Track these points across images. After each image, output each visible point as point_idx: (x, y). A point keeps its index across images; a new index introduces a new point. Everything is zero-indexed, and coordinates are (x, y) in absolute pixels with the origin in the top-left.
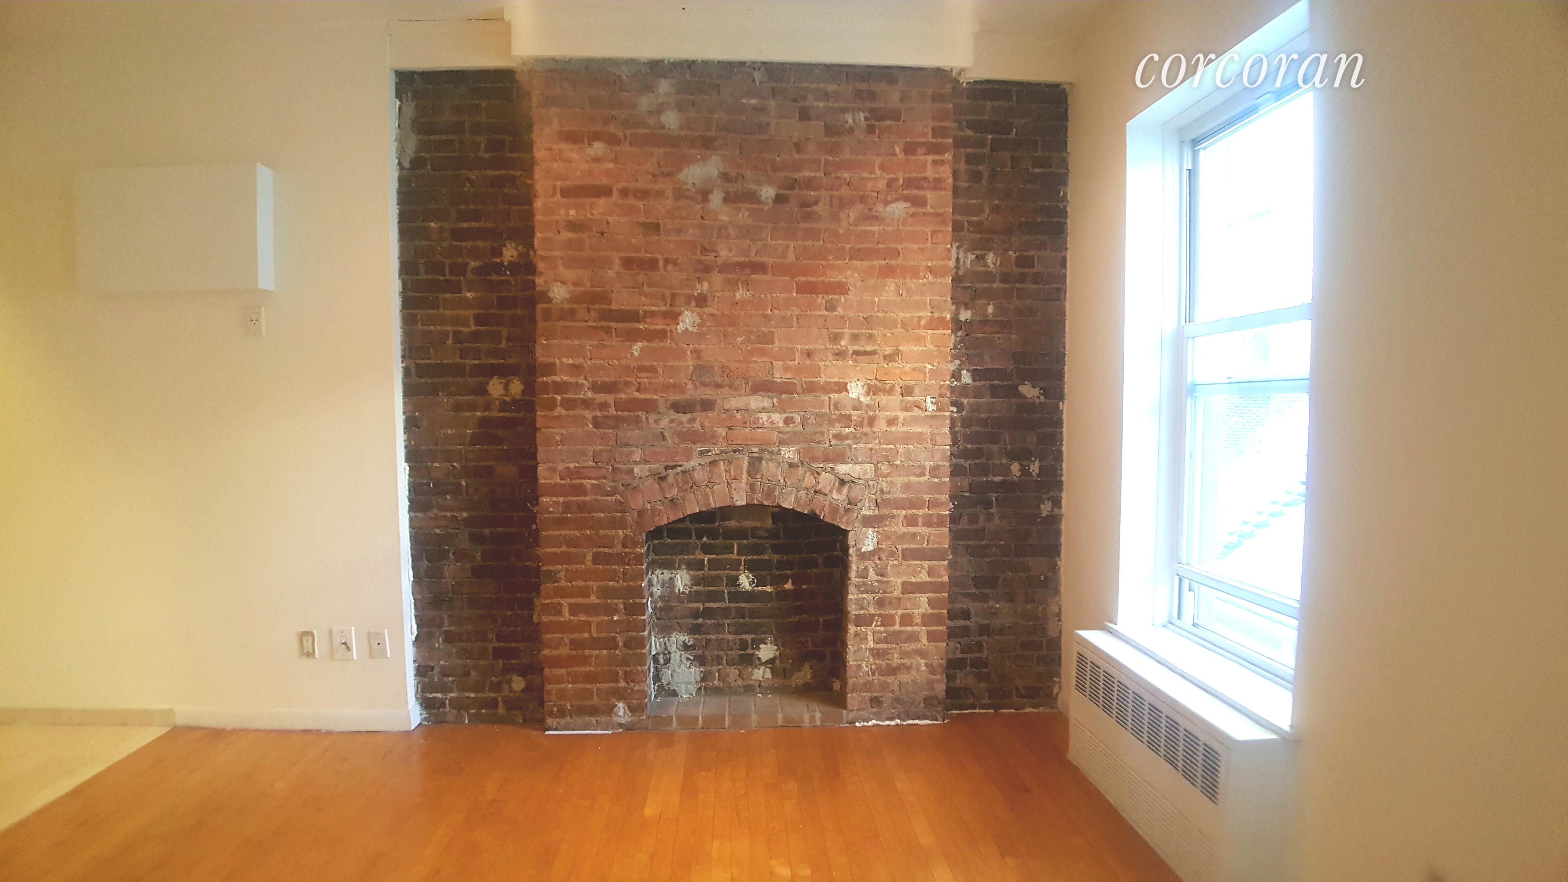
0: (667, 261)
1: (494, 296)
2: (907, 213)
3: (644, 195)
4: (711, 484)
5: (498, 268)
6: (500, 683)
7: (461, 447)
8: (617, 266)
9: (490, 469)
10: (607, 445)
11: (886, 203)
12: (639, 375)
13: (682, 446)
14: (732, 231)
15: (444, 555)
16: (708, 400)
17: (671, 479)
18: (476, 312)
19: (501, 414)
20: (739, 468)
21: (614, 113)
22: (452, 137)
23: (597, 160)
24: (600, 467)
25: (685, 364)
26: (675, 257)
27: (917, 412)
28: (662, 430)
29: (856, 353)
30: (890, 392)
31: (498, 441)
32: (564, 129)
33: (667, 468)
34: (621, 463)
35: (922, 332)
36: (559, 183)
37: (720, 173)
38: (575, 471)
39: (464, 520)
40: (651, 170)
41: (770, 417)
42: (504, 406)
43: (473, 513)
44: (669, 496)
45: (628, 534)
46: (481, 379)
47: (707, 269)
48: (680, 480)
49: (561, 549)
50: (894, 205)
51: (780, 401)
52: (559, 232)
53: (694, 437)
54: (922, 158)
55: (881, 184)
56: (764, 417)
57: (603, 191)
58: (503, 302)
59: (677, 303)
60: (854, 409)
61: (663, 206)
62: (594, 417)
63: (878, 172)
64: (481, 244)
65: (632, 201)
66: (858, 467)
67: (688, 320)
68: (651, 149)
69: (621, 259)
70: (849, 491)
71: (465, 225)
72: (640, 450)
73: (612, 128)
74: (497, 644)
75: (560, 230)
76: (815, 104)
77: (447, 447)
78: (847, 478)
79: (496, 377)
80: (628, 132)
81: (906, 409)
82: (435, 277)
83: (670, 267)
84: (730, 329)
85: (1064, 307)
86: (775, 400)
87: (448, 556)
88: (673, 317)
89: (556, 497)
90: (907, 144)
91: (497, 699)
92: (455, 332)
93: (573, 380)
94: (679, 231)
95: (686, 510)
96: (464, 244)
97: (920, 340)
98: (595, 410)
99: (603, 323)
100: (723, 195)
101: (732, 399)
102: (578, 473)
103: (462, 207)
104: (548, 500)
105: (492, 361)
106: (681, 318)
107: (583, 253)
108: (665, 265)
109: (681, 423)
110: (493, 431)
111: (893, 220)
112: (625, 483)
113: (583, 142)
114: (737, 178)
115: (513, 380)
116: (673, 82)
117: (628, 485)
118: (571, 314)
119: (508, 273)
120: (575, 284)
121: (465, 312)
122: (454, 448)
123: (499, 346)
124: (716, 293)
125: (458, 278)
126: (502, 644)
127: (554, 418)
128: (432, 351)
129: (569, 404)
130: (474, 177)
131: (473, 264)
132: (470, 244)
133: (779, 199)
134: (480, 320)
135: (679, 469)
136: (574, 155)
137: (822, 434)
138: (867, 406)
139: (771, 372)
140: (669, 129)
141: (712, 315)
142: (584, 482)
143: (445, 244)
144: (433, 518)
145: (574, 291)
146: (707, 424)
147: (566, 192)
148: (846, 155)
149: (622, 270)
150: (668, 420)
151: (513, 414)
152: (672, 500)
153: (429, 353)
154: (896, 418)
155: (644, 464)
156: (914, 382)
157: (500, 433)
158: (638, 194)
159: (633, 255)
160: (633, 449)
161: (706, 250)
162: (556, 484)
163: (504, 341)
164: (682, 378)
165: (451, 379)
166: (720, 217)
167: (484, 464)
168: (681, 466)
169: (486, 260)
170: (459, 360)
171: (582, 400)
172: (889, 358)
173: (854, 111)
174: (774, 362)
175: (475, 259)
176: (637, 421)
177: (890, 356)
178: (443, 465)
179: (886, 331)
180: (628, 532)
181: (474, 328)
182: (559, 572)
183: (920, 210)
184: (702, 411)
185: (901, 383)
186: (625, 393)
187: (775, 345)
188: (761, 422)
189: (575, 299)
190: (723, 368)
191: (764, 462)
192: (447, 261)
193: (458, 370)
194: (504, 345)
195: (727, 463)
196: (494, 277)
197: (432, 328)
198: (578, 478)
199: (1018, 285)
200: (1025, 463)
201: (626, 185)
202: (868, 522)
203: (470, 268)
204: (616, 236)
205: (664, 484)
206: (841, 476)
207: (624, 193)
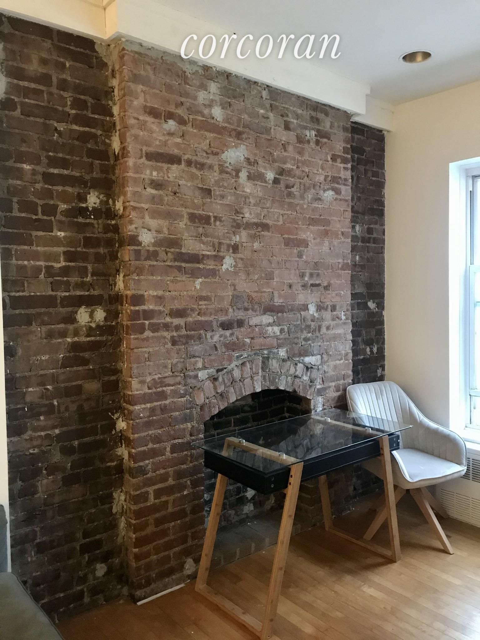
0: (215, 217)
1: (81, 236)
2: (333, 198)
3: (201, 166)
4: (242, 380)
5: (83, 212)
6: (86, 575)
7: (54, 370)
8: (186, 220)
9: (80, 387)
10: (181, 358)
11: (325, 191)
12: (201, 303)
13: (226, 353)
14: (252, 201)
15: (36, 473)
16: (241, 319)
17: (220, 379)
18: (65, 249)
19: (88, 339)
20: (257, 365)
21: (183, 99)
22: (41, 87)
23: (171, 134)
24: (177, 376)
25: (227, 294)
26: (221, 215)
27: (338, 321)
28: (215, 343)
29: (312, 285)
30: (326, 309)
31: (85, 362)
32: (148, 105)
33: (218, 371)
34: (190, 371)
35: (340, 272)
36: (144, 148)
37: (245, 158)
38: (159, 381)
39: (57, 436)
40: (205, 148)
41: (273, 329)
42: (90, 331)
43: (65, 429)
44: (219, 391)
45: (194, 425)
46: (70, 309)
47: (238, 226)
48: (225, 379)
49: (148, 447)
50: (327, 192)
51: (278, 317)
52: (145, 188)
53: (232, 346)
54: (339, 165)
55: (322, 178)
56: (270, 328)
57: (174, 160)
58: (88, 242)
59: (222, 250)
60: (313, 321)
61: (213, 176)
62: (172, 337)
63: (320, 170)
64: (69, 189)
65: (194, 170)
66: (314, 357)
67: (228, 263)
68: (206, 133)
69: (189, 214)
70: (310, 374)
71: (56, 171)
72: (202, 359)
73: (180, 111)
74: (83, 541)
75: (146, 187)
76: (292, 120)
77: (42, 372)
78: (309, 366)
79: (83, 307)
80: (191, 117)
81: (333, 320)
82: (29, 216)
83: (218, 223)
84: (251, 269)
85: (384, 257)
86: (275, 317)
87: (42, 472)
88: (219, 259)
89: (145, 404)
90: (333, 155)
91: (84, 590)
92: (47, 267)
93: (157, 308)
94: (222, 197)
95: (229, 400)
96: (55, 188)
97: (339, 276)
98: (172, 331)
99: (176, 264)
100: (247, 174)
101: (253, 318)
102: (161, 382)
103: (51, 154)
104: (139, 408)
105: (78, 293)
106: (224, 261)
107: (163, 207)
108: (215, 221)
109: (226, 337)
110: (81, 354)
111: (327, 202)
112: (193, 386)
113: (161, 118)
114: (254, 163)
115: (98, 310)
116: (219, 85)
117: (195, 387)
118: (153, 255)
119: (92, 217)
120: (158, 232)
121: (55, 249)
122: (48, 373)
123: (85, 279)
124: (243, 244)
125: (48, 218)
126: (87, 540)
127: (143, 340)
128: (26, 285)
129: (155, 328)
130: (62, 129)
131: (63, 207)
132: (60, 188)
133: (276, 181)
134: (70, 256)
135: (225, 370)
136: (154, 127)
137: (298, 338)
138: (318, 318)
139: (272, 299)
140: (216, 119)
141: (242, 259)
142: (164, 389)
143: (38, 186)
144: (28, 440)
145: (157, 237)
146: (240, 337)
147: (150, 156)
148: (306, 157)
149: (189, 223)
150: (218, 336)
151: (98, 338)
152: (221, 395)
153: (24, 286)
154: (329, 326)
155: (205, 369)
156: (336, 303)
157: (87, 355)
158: (198, 166)
159: (196, 212)
160: (198, 359)
161: (238, 212)
162: (145, 394)
163: (89, 275)
164: (226, 304)
165: (43, 310)
166: (245, 190)
167: (74, 383)
168: (225, 368)
169: (74, 204)
170: (51, 293)
171: (163, 323)
172: (326, 288)
173: (311, 129)
174: (274, 292)
175: (65, 202)
176: (200, 338)
177: (327, 286)
178: (38, 389)
179: (325, 271)
180: (195, 424)
181: (64, 264)
182: (148, 466)
183: (339, 197)
184: (238, 328)
185: (331, 304)
186: (191, 317)
187: (275, 280)
188: (268, 333)
189: (158, 243)
190: (249, 296)
191: (270, 360)
192: (40, 202)
193: (49, 301)
194: (89, 279)
195: (251, 363)
196: (80, 220)
197: (26, 263)
198: (161, 387)
199: (368, 244)
200: (371, 346)
201: (190, 157)
202: (320, 392)
203: (59, 210)
204: (184, 196)
205: (217, 383)
206: (307, 365)
207: (189, 163)
